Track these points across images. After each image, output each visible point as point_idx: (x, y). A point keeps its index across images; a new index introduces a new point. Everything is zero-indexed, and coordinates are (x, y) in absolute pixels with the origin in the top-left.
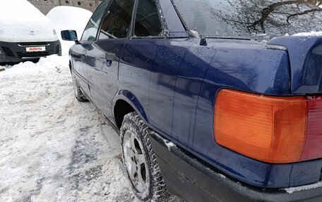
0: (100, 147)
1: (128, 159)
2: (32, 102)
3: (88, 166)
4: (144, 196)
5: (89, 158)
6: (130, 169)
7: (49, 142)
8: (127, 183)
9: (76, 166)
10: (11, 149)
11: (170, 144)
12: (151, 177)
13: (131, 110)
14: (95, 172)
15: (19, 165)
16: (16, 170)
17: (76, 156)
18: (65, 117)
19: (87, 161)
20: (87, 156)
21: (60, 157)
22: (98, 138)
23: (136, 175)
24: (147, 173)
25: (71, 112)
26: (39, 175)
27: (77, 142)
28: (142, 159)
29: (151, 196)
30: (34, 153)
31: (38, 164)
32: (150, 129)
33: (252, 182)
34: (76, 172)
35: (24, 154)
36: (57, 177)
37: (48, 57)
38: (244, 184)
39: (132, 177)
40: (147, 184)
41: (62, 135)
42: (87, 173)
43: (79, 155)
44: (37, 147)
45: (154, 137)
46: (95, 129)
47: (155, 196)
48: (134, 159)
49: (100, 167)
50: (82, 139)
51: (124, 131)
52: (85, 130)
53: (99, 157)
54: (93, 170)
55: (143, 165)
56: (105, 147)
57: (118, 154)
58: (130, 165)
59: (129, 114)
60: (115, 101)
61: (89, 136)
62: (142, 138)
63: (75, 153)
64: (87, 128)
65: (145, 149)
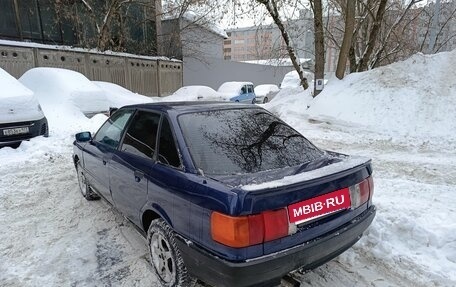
0: (123, 249)
1: (156, 257)
2: (33, 205)
3: (116, 268)
4: (171, 284)
5: (114, 261)
6: (157, 265)
7: (68, 249)
8: (155, 278)
9: (104, 268)
10: (32, 258)
11: (189, 242)
12: (177, 268)
13: (157, 216)
14: (124, 273)
15: (47, 273)
16: (46, 278)
17: (101, 260)
18: (77, 221)
19: (113, 264)
20: (113, 259)
21: (85, 262)
22: (120, 240)
23: (163, 269)
24: (173, 265)
25: (83, 214)
26: (71, 279)
27: (98, 246)
28: (169, 255)
29: (177, 282)
30: (58, 261)
31: (67, 271)
32: (174, 232)
33: (231, 259)
34: (106, 274)
35: (47, 262)
36: (89, 280)
37: (32, 139)
38: (229, 261)
39: (160, 272)
40: (174, 274)
41: (79, 240)
42: (116, 274)
43: (103, 259)
44: (58, 254)
45: (178, 237)
46: (113, 232)
47: (180, 282)
48: (161, 257)
49: (127, 268)
50: (102, 242)
51: (152, 234)
52: (103, 232)
53: (124, 259)
54: (122, 271)
55: (170, 260)
56: (128, 249)
57: (143, 254)
58: (158, 262)
59: (157, 220)
60: (144, 210)
61: (109, 239)
62: (168, 239)
63: (99, 257)
64: (105, 230)
65: (171, 246)
